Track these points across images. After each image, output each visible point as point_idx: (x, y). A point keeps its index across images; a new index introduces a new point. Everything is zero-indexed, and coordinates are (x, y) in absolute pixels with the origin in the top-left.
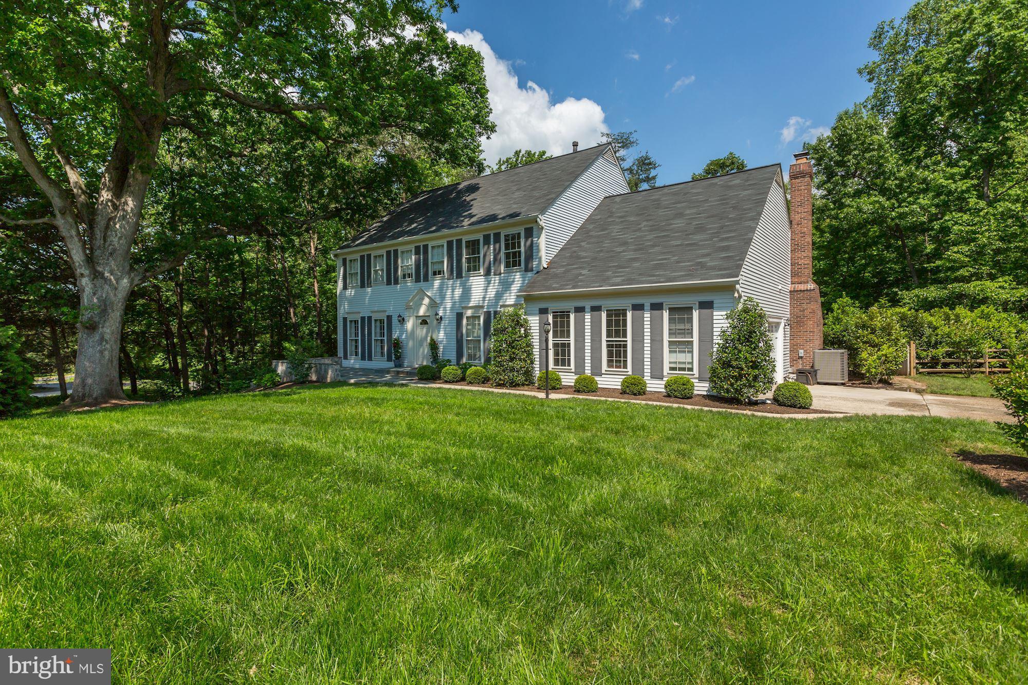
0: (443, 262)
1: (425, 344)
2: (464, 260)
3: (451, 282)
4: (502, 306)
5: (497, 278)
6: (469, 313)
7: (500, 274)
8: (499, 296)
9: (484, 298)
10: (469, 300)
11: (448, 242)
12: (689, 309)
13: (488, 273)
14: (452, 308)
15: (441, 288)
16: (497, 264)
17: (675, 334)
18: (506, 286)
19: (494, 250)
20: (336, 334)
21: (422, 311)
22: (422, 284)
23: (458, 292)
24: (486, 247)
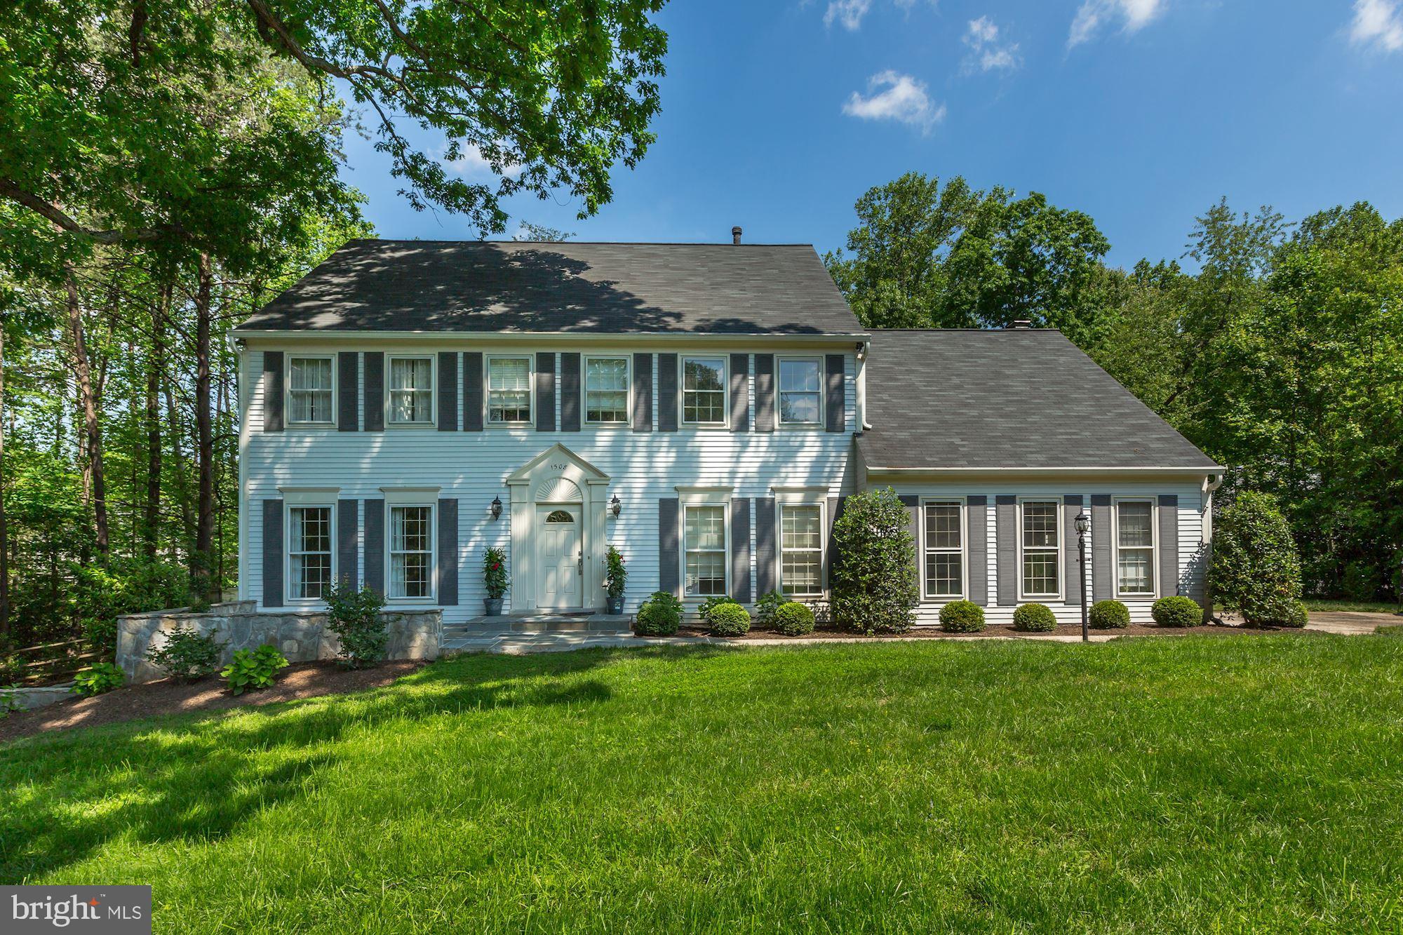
0: (624, 395)
1: (564, 563)
2: (680, 397)
3: (644, 438)
4: (774, 490)
5: (765, 438)
6: (696, 500)
7: (773, 430)
8: (767, 471)
9: (733, 474)
10: (695, 476)
11: (638, 357)
12: (1147, 506)
13: (742, 425)
14: (649, 491)
15: (616, 448)
16: (764, 412)
17: (1127, 539)
18: (787, 454)
19: (758, 386)
20: (237, 541)
21: (561, 493)
22: (558, 436)
23: (665, 459)
24: (738, 378)
